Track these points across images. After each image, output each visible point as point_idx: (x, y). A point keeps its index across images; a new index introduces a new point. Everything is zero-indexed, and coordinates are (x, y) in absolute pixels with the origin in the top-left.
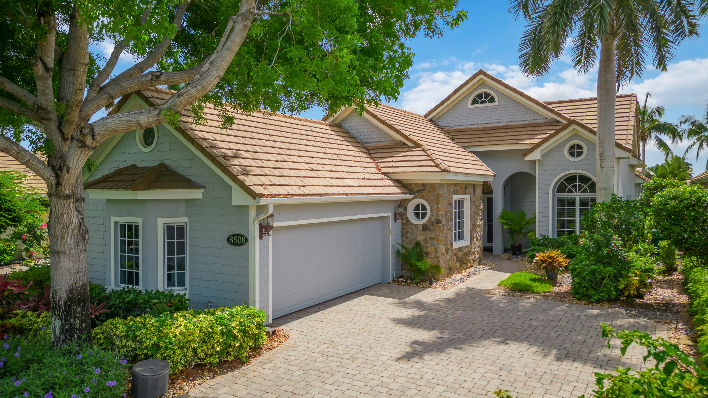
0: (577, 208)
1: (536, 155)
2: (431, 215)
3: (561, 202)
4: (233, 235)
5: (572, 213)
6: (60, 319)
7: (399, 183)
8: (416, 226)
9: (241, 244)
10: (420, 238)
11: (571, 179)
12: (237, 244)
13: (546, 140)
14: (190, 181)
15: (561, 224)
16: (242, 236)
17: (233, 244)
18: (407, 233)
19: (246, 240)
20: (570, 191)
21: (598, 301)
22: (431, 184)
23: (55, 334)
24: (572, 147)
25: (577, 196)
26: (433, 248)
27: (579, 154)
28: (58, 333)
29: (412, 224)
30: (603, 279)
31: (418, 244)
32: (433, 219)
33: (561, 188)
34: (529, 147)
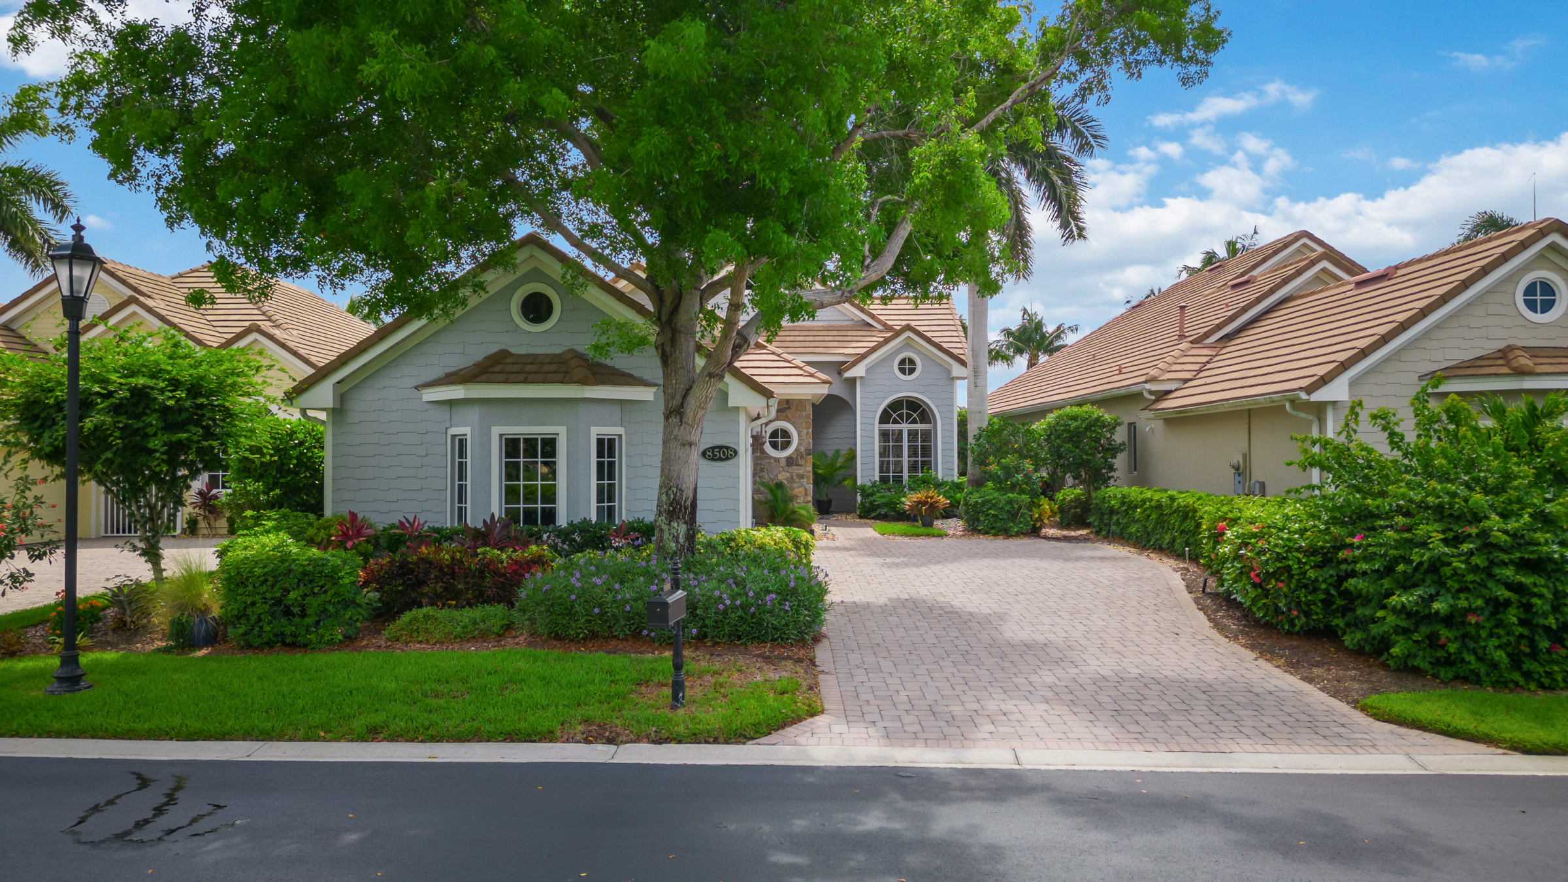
0: (905, 444)
1: (858, 371)
2: (799, 444)
3: (884, 435)
5: (898, 451)
8: (777, 460)
10: (783, 477)
11: (895, 405)
13: (873, 350)
15: (884, 467)
18: (762, 470)
20: (895, 422)
24: (903, 362)
25: (905, 427)
27: (912, 371)
29: (770, 457)
32: (802, 449)
33: (885, 418)
34: (852, 359)
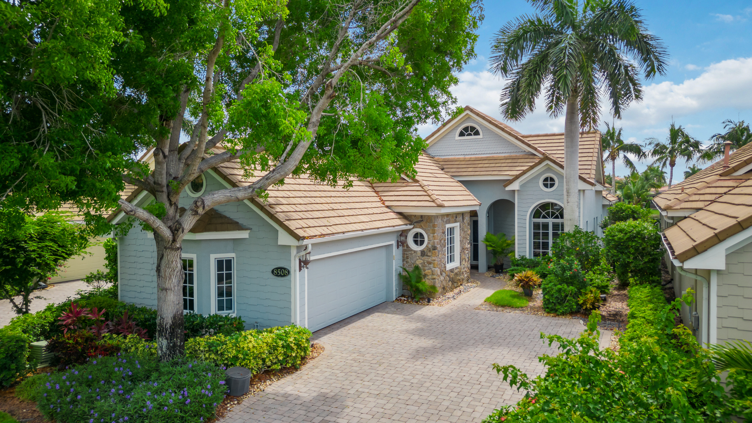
0: (551, 231)
1: (515, 186)
2: (429, 243)
3: (536, 226)
4: (277, 269)
5: (546, 235)
6: (167, 339)
7: (401, 215)
8: (415, 252)
9: (284, 276)
10: (419, 262)
11: (545, 206)
12: (281, 276)
13: (524, 172)
14: (237, 223)
15: (536, 246)
16: (285, 269)
17: (277, 276)
18: (407, 258)
19: (289, 272)
20: (544, 217)
21: (563, 314)
22: (428, 216)
23: (162, 351)
24: (546, 180)
25: (550, 221)
26: (430, 271)
27: (552, 185)
28: (164, 350)
29: (412, 250)
30: (567, 296)
31: (417, 268)
32: (430, 246)
33: (537, 214)
34: (511, 178)
